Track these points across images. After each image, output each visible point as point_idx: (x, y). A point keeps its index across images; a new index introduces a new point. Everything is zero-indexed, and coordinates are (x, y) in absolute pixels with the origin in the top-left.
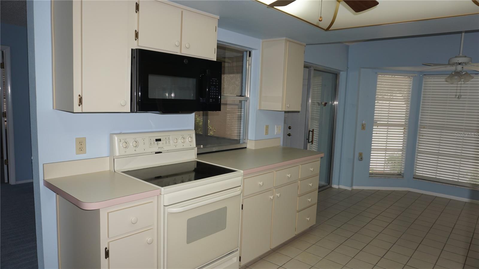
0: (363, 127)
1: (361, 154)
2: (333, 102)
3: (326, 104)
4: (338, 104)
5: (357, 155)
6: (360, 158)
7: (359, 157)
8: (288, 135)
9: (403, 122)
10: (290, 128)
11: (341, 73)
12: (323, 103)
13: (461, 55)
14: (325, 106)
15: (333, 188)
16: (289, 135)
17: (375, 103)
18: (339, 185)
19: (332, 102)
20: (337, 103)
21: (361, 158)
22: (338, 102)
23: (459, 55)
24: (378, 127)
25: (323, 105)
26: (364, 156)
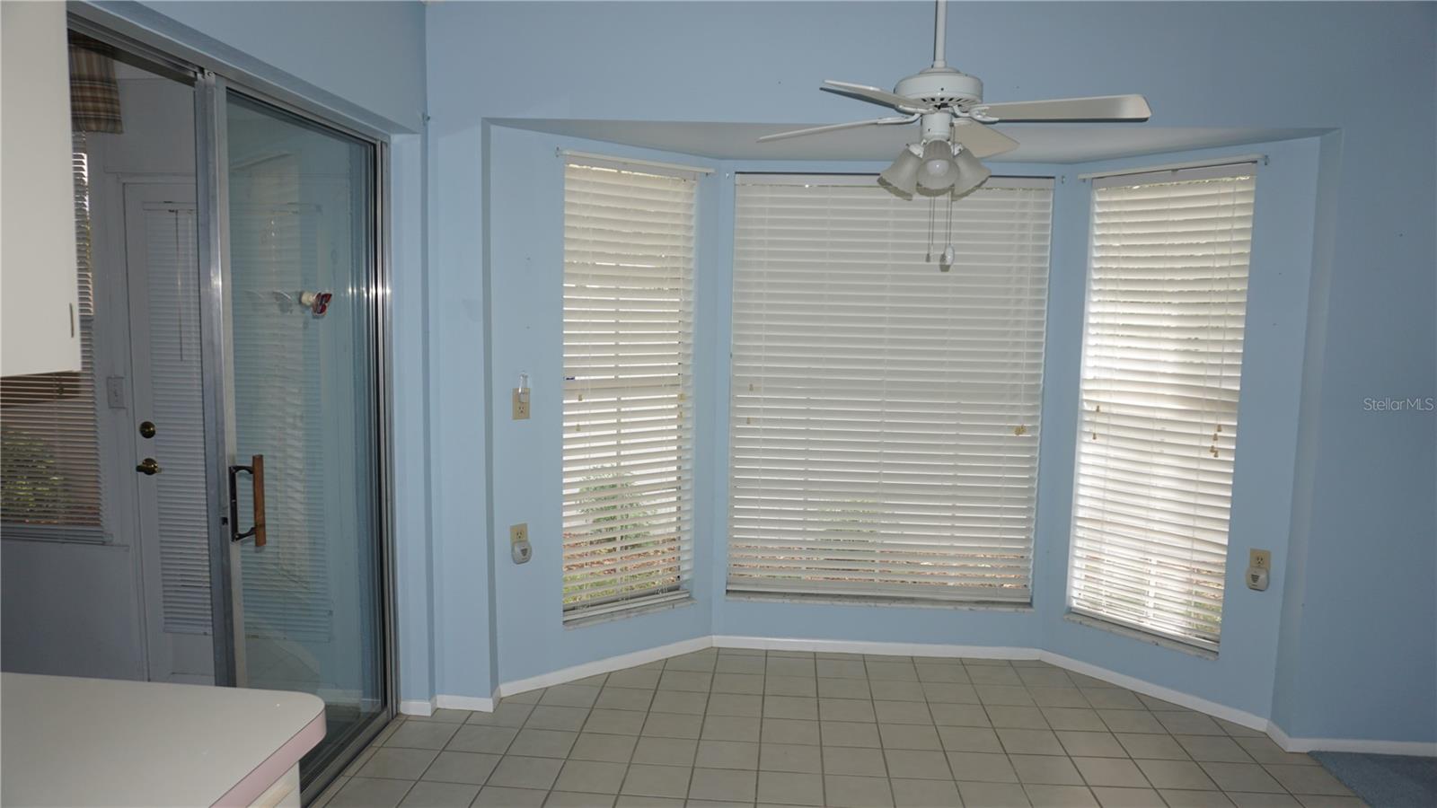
0: (521, 408)
1: (519, 534)
2: (364, 289)
3: (324, 299)
4: (391, 294)
5: (503, 540)
6: (517, 550)
7: (513, 550)
8: (139, 469)
9: (669, 367)
10: (147, 431)
11: (396, 139)
12: (309, 298)
13: (939, 64)
14: (323, 309)
15: (408, 718)
16: (148, 468)
17: (562, 290)
18: (432, 694)
19: (358, 289)
20: (388, 291)
21: (524, 552)
22: (391, 288)
23: (932, 66)
24: (584, 401)
25: (307, 307)
26: (532, 538)
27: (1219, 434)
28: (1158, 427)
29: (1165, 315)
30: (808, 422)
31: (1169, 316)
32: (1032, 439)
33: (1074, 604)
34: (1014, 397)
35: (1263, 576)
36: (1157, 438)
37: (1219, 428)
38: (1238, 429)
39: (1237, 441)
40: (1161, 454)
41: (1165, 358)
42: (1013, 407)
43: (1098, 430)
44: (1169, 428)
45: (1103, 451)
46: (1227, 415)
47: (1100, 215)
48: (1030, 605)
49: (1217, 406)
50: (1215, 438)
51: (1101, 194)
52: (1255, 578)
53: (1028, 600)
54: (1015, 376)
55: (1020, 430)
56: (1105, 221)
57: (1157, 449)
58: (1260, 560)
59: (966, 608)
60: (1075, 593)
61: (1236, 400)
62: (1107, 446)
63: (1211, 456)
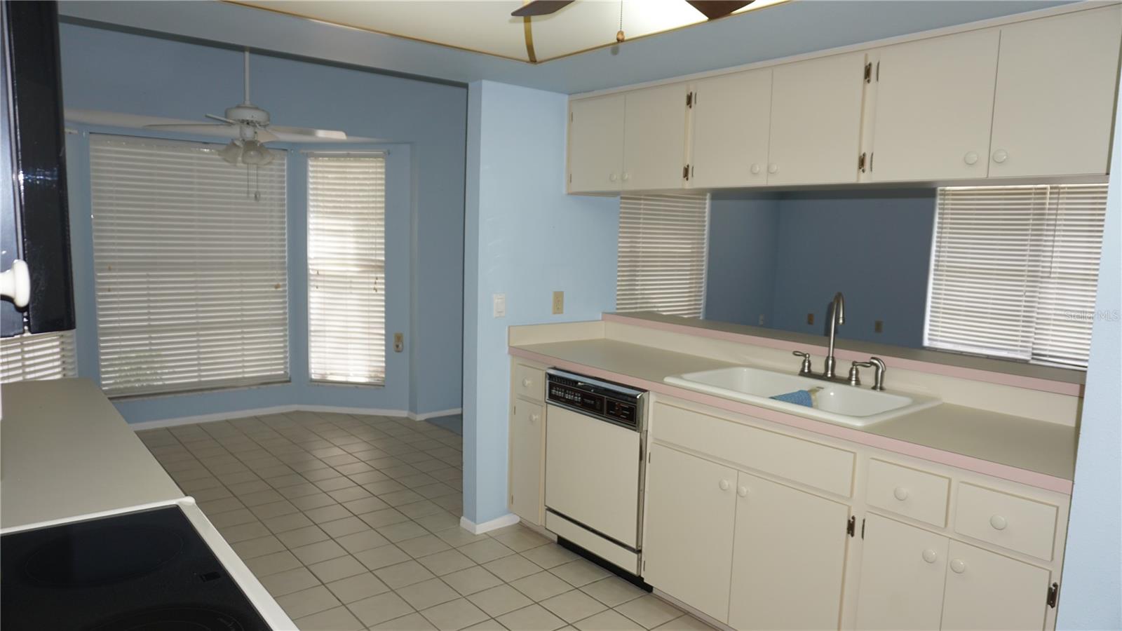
13: (247, 102)
23: (244, 103)
27: (377, 281)
28: (348, 280)
29: (348, 224)
30: (148, 289)
31: (350, 225)
32: (285, 291)
33: (313, 377)
34: (273, 269)
35: (400, 346)
36: (348, 286)
37: (377, 278)
38: (386, 278)
39: (386, 284)
40: (351, 293)
41: (350, 246)
42: (272, 275)
43: (319, 284)
44: (354, 280)
45: (322, 295)
46: (380, 272)
47: (312, 172)
48: (289, 381)
49: (376, 268)
50: (375, 283)
51: (312, 161)
52: (397, 346)
53: (288, 379)
54: (272, 257)
55: (277, 287)
56: (315, 169)
57: (348, 291)
58: (399, 338)
59: (255, 387)
60: (313, 371)
61: (383, 264)
62: (324, 292)
63: (374, 292)
